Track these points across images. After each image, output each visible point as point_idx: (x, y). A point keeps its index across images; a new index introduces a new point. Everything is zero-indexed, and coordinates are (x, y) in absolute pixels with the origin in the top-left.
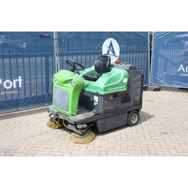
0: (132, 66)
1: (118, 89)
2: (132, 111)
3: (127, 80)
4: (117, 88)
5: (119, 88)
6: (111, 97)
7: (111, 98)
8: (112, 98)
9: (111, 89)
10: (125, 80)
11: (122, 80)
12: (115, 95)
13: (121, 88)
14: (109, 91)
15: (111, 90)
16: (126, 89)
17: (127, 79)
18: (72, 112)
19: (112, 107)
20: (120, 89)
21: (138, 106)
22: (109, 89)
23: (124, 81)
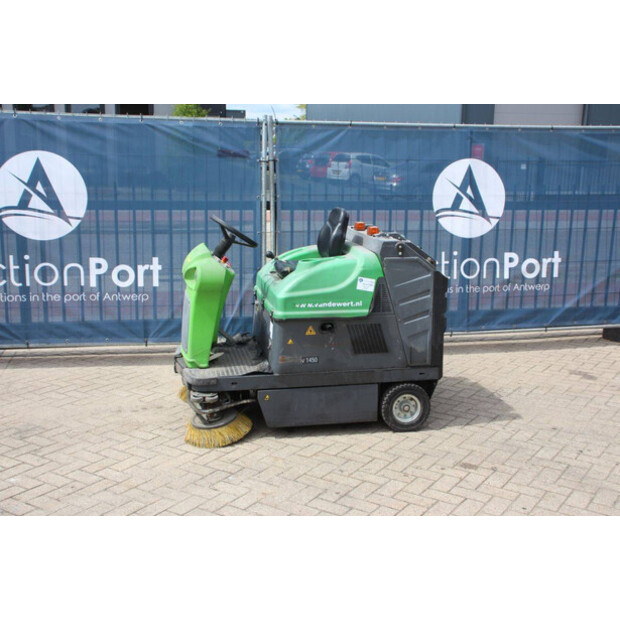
0: (395, 243)
1: (336, 308)
2: (398, 383)
3: (374, 284)
4: (330, 304)
5: (339, 305)
6: (311, 328)
7: (311, 332)
8: (313, 333)
9: (310, 305)
10: (368, 285)
11: (354, 283)
12: (326, 325)
13: (350, 307)
14: (300, 309)
15: (307, 309)
16: (366, 311)
17: (374, 281)
18: (193, 357)
19: (314, 360)
20: (342, 308)
21: (423, 370)
22: (303, 306)
23: (360, 286)
